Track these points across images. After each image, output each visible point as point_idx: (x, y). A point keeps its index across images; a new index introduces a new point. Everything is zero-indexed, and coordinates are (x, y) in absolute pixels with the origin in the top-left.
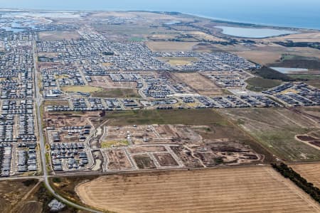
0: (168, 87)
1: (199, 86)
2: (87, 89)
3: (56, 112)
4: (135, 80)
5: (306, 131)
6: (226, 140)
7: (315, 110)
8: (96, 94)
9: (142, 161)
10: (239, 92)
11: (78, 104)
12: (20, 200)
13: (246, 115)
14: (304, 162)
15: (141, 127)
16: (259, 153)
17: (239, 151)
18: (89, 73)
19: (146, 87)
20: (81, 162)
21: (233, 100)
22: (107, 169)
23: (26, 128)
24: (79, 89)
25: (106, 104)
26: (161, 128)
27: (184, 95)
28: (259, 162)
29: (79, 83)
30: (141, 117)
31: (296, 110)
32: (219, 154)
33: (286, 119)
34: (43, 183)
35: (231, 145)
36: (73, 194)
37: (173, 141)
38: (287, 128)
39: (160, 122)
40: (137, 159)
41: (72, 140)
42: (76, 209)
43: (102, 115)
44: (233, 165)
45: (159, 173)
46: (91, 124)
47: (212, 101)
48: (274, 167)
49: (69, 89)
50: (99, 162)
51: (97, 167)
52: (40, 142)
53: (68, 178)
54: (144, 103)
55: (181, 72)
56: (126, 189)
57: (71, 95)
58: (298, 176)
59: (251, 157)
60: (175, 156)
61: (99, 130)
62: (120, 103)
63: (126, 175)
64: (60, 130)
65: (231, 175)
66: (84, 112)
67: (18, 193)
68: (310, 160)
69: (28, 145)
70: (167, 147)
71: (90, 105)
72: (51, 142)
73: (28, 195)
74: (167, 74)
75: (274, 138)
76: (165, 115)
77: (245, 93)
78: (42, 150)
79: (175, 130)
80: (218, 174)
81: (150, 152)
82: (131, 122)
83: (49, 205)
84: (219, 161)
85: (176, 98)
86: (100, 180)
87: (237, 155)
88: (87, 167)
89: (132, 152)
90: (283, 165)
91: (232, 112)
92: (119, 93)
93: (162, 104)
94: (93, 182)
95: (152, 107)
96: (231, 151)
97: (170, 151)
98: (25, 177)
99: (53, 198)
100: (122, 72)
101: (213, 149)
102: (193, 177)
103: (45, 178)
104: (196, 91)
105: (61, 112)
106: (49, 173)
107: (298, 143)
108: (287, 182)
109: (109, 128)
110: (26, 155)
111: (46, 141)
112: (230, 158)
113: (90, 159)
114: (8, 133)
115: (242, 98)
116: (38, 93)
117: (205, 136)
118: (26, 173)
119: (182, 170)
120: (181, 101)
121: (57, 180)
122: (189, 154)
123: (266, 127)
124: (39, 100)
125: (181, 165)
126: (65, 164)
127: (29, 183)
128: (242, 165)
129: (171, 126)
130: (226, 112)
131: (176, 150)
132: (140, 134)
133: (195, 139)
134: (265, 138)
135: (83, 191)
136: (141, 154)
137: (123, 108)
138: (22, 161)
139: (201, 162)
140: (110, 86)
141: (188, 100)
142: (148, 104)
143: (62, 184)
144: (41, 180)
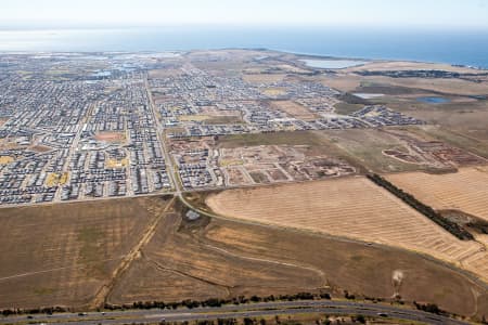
0: (268, 114)
1: (294, 112)
2: (199, 118)
3: (176, 138)
4: (238, 108)
5: (391, 146)
6: (325, 157)
7: (395, 129)
8: (207, 122)
9: (258, 177)
10: (329, 116)
11: (193, 130)
12: (161, 211)
13: (339, 135)
14: (392, 172)
15: (251, 148)
16: (354, 167)
17: (337, 165)
18: (197, 104)
19: (249, 114)
20: (206, 179)
21: (326, 123)
22: (228, 184)
23: (154, 153)
24: (191, 118)
25: (217, 130)
26: (268, 149)
27: (282, 120)
28: (355, 174)
29: (191, 113)
30: (249, 140)
31: (380, 129)
32: (321, 168)
33: (372, 137)
34: (177, 198)
35: (330, 160)
36: (204, 205)
37: (280, 158)
38: (374, 145)
39: (267, 144)
40: (253, 175)
41: (195, 161)
42: (209, 218)
43: (216, 138)
44: (334, 177)
45: (273, 186)
46: (207, 147)
47: (307, 124)
48: (369, 177)
49: (184, 118)
50: (221, 178)
51: (220, 183)
52: (168, 164)
53: (199, 193)
54: (251, 128)
55: (278, 100)
56: (248, 200)
57: (186, 123)
58: (390, 185)
59: (348, 170)
60: (283, 171)
61: (216, 152)
62: (228, 128)
63: (246, 188)
64: (183, 153)
65: (334, 186)
66: (200, 137)
67: (159, 206)
68: (398, 171)
69: (160, 169)
70: (276, 164)
71: (204, 131)
72: (178, 164)
73: (167, 206)
74: (266, 102)
75: (365, 153)
76: (269, 137)
77: (334, 116)
78: (171, 171)
79: (280, 150)
80: (322, 185)
81: (263, 169)
82: (242, 145)
83: (188, 215)
84: (322, 174)
85: (277, 123)
86: (225, 193)
87: (336, 169)
88: (212, 183)
89: (248, 169)
90: (376, 176)
91: (326, 133)
92: (226, 120)
93: (266, 129)
94: (219, 196)
95: (257, 131)
96: (331, 165)
97: (279, 168)
98: (162, 193)
99: (188, 209)
100: (226, 102)
101: (315, 164)
102: (302, 188)
103: (178, 193)
104: (293, 116)
105: (180, 139)
106: (181, 189)
107: (385, 157)
108: (381, 189)
109: (223, 149)
110: (159, 175)
111: (173, 164)
112: (331, 172)
113: (214, 177)
114: (140, 157)
115: (333, 120)
116: (158, 123)
117: (306, 154)
118: (162, 190)
119: (291, 183)
120: (281, 125)
121: (189, 194)
122: (296, 169)
123: (357, 145)
124: (160, 129)
125: (291, 179)
126: (193, 181)
127: (167, 198)
128: (341, 177)
129: (276, 147)
130: (321, 133)
131: (285, 166)
132: (251, 154)
133: (299, 157)
134: (357, 154)
135: (212, 202)
136: (255, 170)
137: (233, 133)
138: (156, 179)
139: (308, 176)
140: (218, 114)
141: (287, 124)
142: (253, 128)
143: (193, 198)
144: (175, 194)
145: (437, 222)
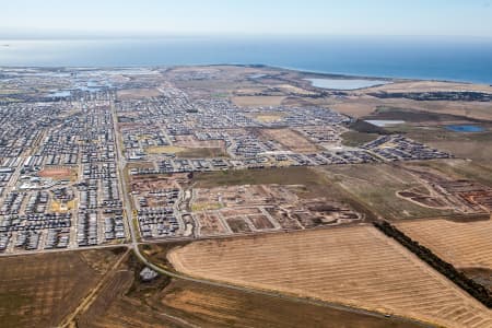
0: (258, 145)
1: (291, 142)
2: (172, 150)
3: (140, 176)
4: (222, 138)
5: (408, 186)
6: (324, 199)
7: (414, 164)
8: (182, 155)
9: (236, 225)
10: (334, 148)
11: (163, 166)
12: (110, 269)
13: (342, 172)
14: (407, 219)
15: (232, 188)
16: (360, 212)
17: (338, 210)
18: (173, 133)
19: (235, 145)
20: (171, 227)
21: (328, 156)
22: (199, 234)
23: (111, 193)
24: (163, 149)
25: (193, 165)
26: (254, 189)
27: (275, 153)
28: (360, 221)
29: (163, 144)
30: (231, 178)
31: (395, 165)
32: (318, 214)
33: (385, 174)
34: (132, 251)
35: (329, 204)
36: (165, 261)
37: (267, 201)
38: (387, 185)
39: (253, 182)
40: (230, 222)
41: (160, 204)
42: (169, 277)
43: (191, 176)
44: (333, 225)
45: (255, 236)
46: (178, 186)
47: (305, 158)
48: (377, 226)
49: (153, 150)
50: (190, 227)
51: (188, 232)
52: (126, 207)
53: (159, 245)
54: (234, 163)
55: (271, 128)
56: (221, 255)
57: (156, 157)
58: (402, 235)
59: (351, 216)
60: (270, 218)
61: (188, 192)
62: (208, 163)
63: (219, 240)
64: (146, 194)
65: (331, 237)
66: (170, 174)
67: (107, 262)
68: (414, 218)
69: (114, 212)
70: (262, 208)
71: (176, 167)
72: (138, 208)
73: (117, 264)
74: (256, 131)
75: (374, 195)
76: (257, 175)
77: (340, 149)
78: (129, 216)
79: (268, 190)
80: (317, 236)
81: (245, 215)
82: (221, 184)
83: (142, 274)
84: (318, 221)
85: (268, 156)
86: (193, 246)
87: (337, 215)
88: (178, 232)
89: (225, 215)
90: (386, 224)
91: (328, 170)
92: (206, 153)
93: (254, 163)
94: (186, 249)
95: (243, 166)
96: (330, 210)
97: (265, 213)
98: (113, 244)
99: (144, 266)
100: (207, 130)
101: (310, 209)
102: (290, 240)
103: (134, 246)
104: (288, 148)
105: (145, 176)
106: (139, 240)
107: (401, 200)
108: (391, 242)
109: (198, 190)
110: (113, 221)
111: (132, 206)
112: (329, 218)
113: (181, 224)
114: (92, 199)
115: (338, 153)
116: (120, 156)
117: (301, 196)
118: (113, 242)
119: (278, 233)
120: (273, 159)
121: (147, 247)
122: (285, 215)
123: (366, 184)
124: (122, 163)
125: (278, 227)
126: (155, 230)
127: (118, 251)
128: (341, 225)
129: (264, 187)
130: (322, 170)
131: (272, 211)
132: (232, 196)
133: (291, 200)
134: (365, 196)
135: (176, 258)
136: (234, 217)
137: (211, 168)
138: (108, 227)
139: (300, 225)
140: (196, 145)
141: (280, 158)
142: (238, 164)
143: (153, 251)
144: (130, 247)
145: (459, 285)
